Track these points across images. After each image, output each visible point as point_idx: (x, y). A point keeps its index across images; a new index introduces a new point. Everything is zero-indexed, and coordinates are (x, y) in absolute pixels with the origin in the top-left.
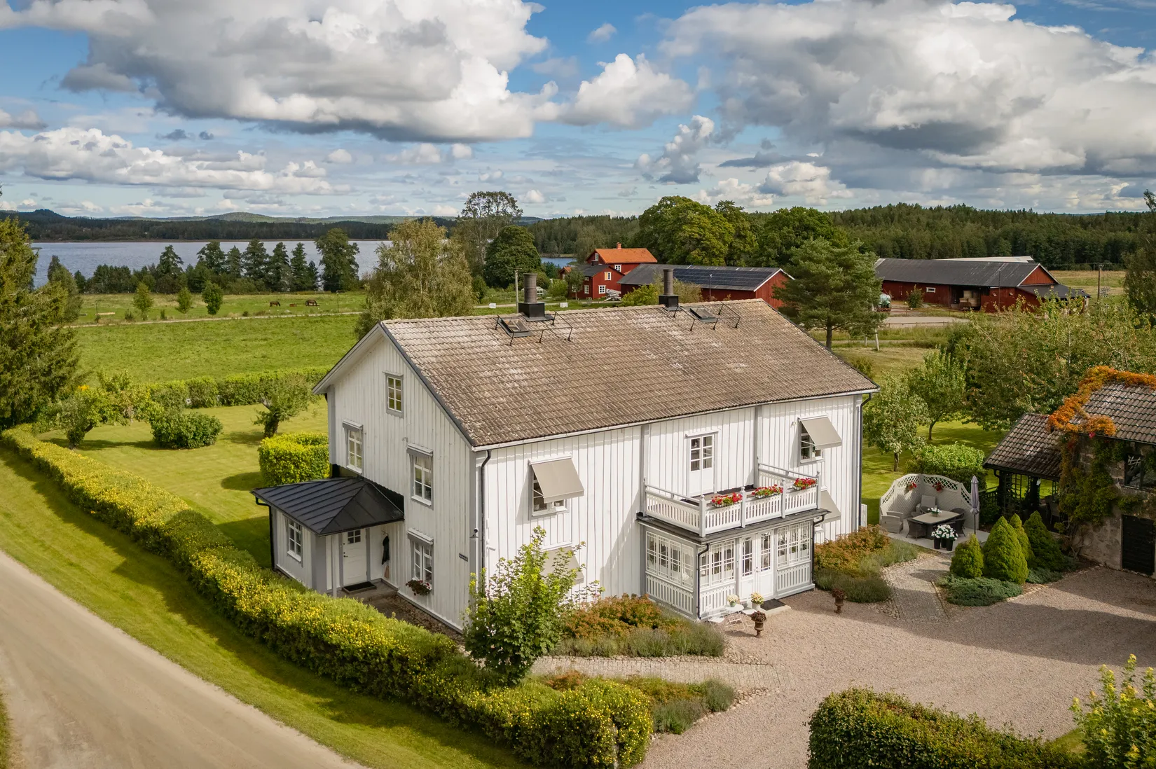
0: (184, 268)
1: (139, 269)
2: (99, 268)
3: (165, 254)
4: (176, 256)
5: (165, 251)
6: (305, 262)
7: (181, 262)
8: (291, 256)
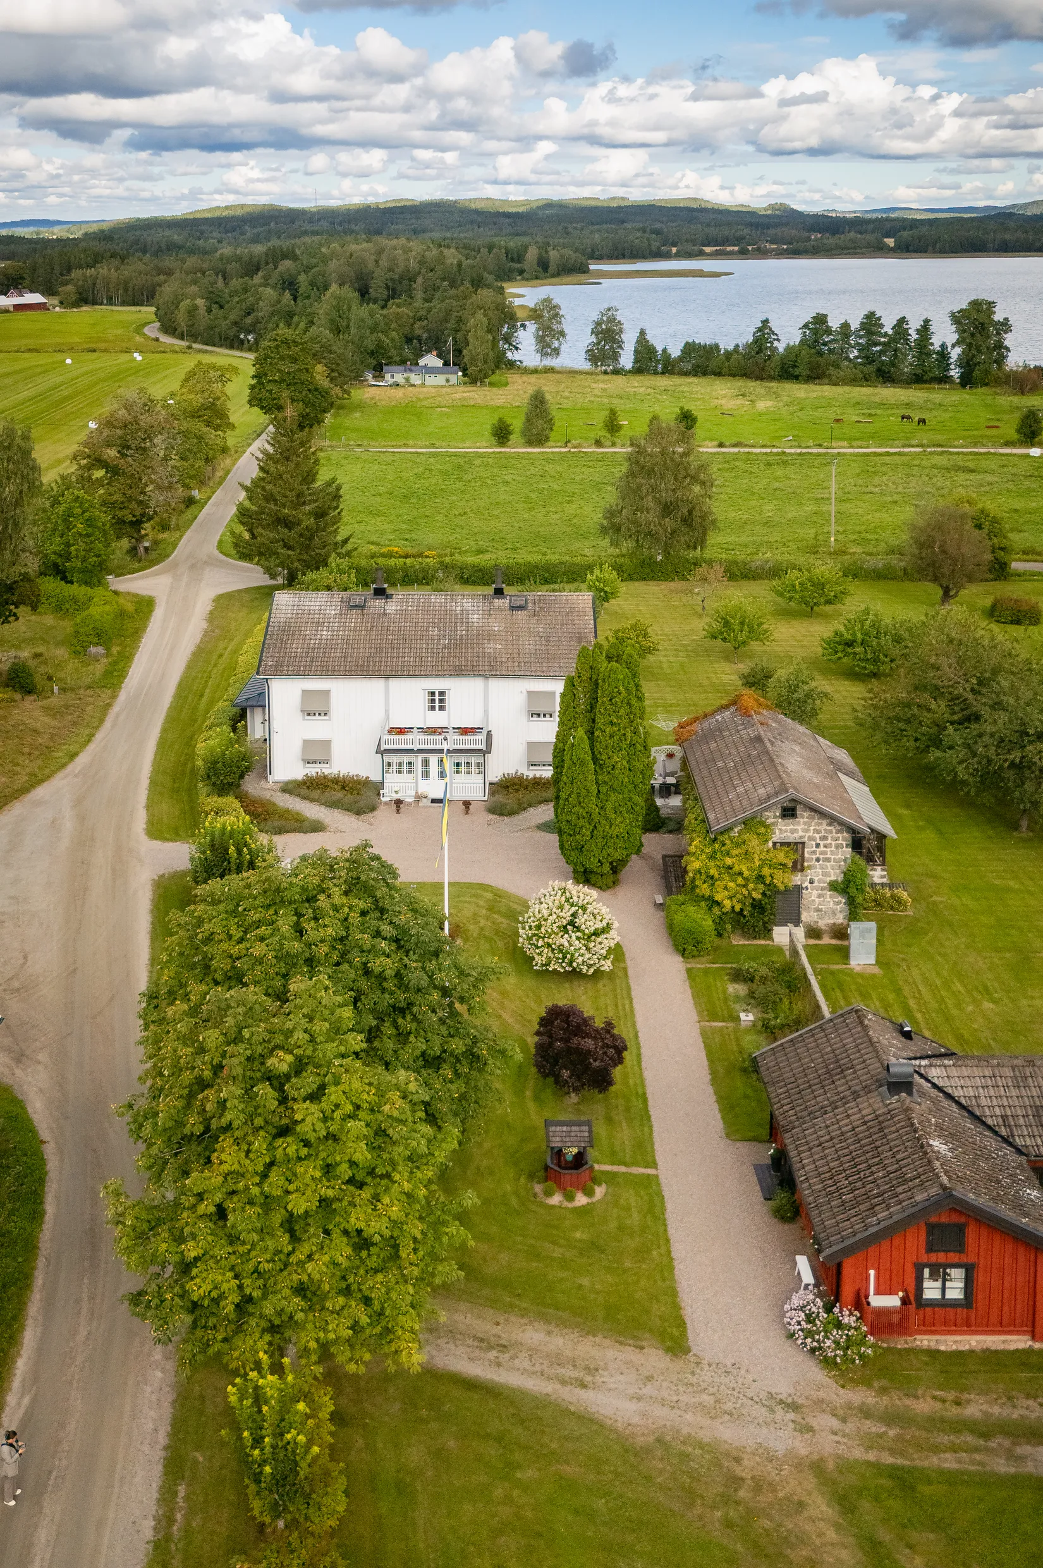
0: (781, 347)
1: (731, 348)
2: (687, 344)
3: (760, 330)
4: (774, 333)
5: (760, 325)
6: (932, 344)
7: (778, 340)
8: (914, 336)
